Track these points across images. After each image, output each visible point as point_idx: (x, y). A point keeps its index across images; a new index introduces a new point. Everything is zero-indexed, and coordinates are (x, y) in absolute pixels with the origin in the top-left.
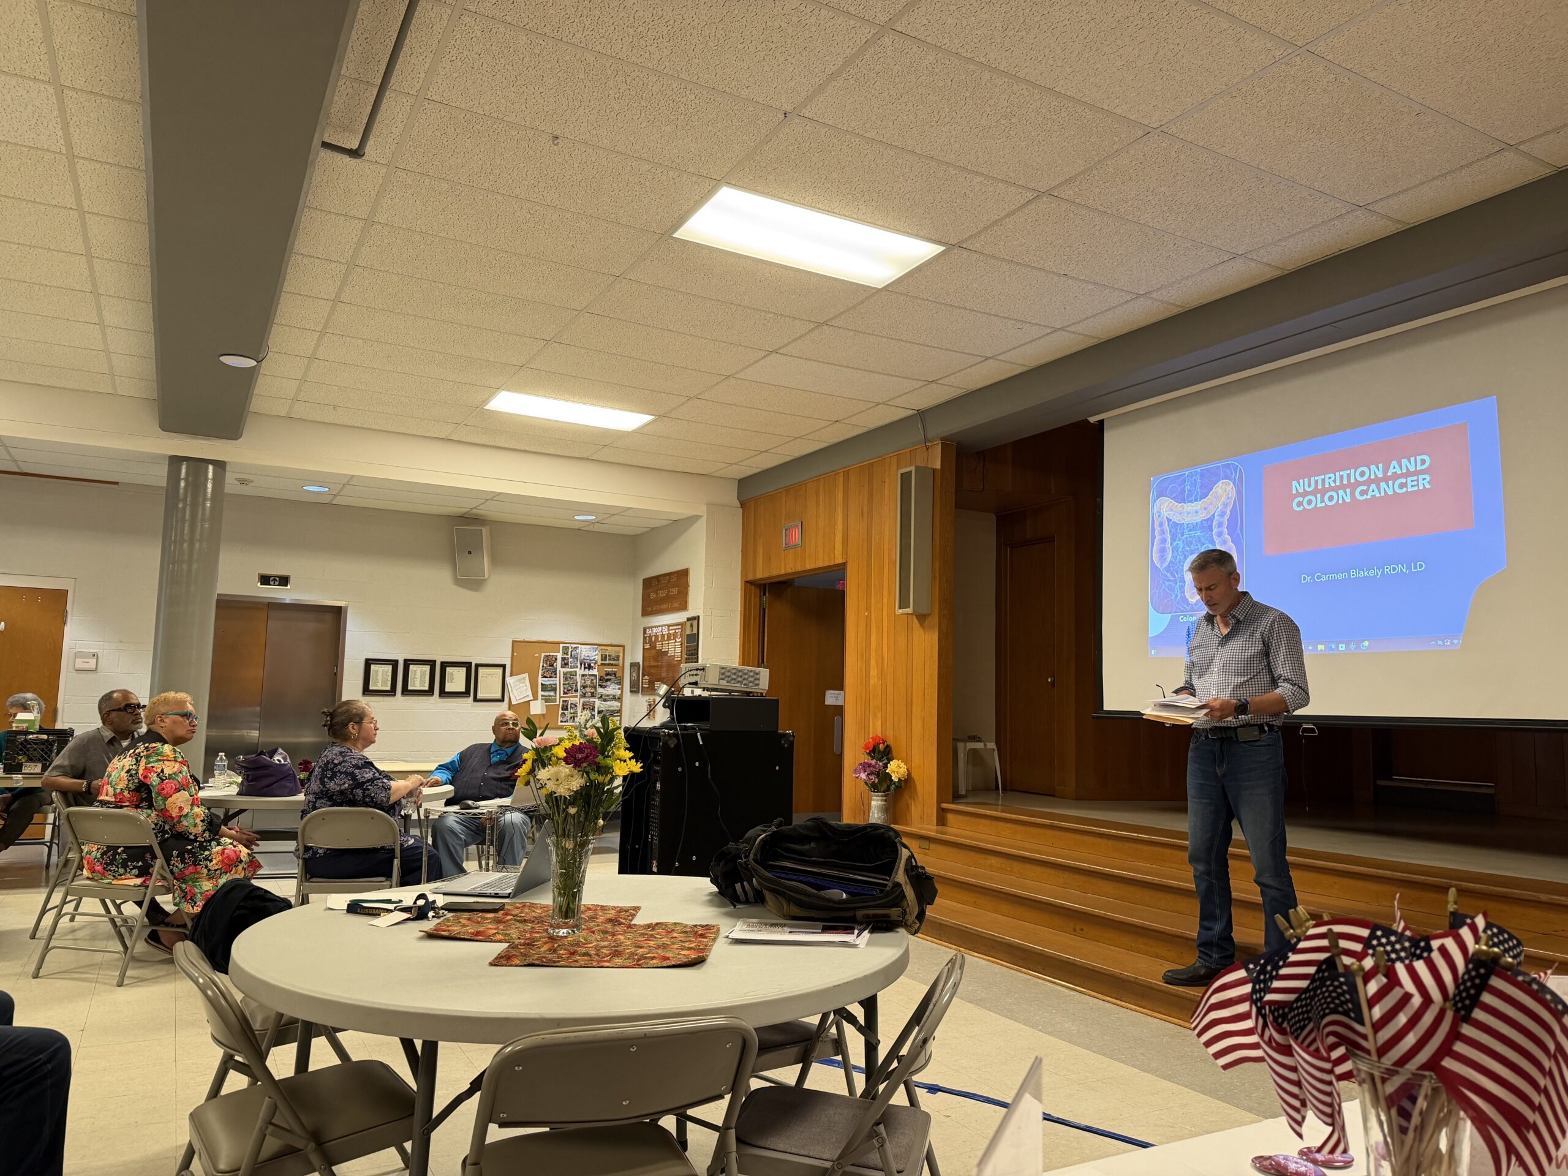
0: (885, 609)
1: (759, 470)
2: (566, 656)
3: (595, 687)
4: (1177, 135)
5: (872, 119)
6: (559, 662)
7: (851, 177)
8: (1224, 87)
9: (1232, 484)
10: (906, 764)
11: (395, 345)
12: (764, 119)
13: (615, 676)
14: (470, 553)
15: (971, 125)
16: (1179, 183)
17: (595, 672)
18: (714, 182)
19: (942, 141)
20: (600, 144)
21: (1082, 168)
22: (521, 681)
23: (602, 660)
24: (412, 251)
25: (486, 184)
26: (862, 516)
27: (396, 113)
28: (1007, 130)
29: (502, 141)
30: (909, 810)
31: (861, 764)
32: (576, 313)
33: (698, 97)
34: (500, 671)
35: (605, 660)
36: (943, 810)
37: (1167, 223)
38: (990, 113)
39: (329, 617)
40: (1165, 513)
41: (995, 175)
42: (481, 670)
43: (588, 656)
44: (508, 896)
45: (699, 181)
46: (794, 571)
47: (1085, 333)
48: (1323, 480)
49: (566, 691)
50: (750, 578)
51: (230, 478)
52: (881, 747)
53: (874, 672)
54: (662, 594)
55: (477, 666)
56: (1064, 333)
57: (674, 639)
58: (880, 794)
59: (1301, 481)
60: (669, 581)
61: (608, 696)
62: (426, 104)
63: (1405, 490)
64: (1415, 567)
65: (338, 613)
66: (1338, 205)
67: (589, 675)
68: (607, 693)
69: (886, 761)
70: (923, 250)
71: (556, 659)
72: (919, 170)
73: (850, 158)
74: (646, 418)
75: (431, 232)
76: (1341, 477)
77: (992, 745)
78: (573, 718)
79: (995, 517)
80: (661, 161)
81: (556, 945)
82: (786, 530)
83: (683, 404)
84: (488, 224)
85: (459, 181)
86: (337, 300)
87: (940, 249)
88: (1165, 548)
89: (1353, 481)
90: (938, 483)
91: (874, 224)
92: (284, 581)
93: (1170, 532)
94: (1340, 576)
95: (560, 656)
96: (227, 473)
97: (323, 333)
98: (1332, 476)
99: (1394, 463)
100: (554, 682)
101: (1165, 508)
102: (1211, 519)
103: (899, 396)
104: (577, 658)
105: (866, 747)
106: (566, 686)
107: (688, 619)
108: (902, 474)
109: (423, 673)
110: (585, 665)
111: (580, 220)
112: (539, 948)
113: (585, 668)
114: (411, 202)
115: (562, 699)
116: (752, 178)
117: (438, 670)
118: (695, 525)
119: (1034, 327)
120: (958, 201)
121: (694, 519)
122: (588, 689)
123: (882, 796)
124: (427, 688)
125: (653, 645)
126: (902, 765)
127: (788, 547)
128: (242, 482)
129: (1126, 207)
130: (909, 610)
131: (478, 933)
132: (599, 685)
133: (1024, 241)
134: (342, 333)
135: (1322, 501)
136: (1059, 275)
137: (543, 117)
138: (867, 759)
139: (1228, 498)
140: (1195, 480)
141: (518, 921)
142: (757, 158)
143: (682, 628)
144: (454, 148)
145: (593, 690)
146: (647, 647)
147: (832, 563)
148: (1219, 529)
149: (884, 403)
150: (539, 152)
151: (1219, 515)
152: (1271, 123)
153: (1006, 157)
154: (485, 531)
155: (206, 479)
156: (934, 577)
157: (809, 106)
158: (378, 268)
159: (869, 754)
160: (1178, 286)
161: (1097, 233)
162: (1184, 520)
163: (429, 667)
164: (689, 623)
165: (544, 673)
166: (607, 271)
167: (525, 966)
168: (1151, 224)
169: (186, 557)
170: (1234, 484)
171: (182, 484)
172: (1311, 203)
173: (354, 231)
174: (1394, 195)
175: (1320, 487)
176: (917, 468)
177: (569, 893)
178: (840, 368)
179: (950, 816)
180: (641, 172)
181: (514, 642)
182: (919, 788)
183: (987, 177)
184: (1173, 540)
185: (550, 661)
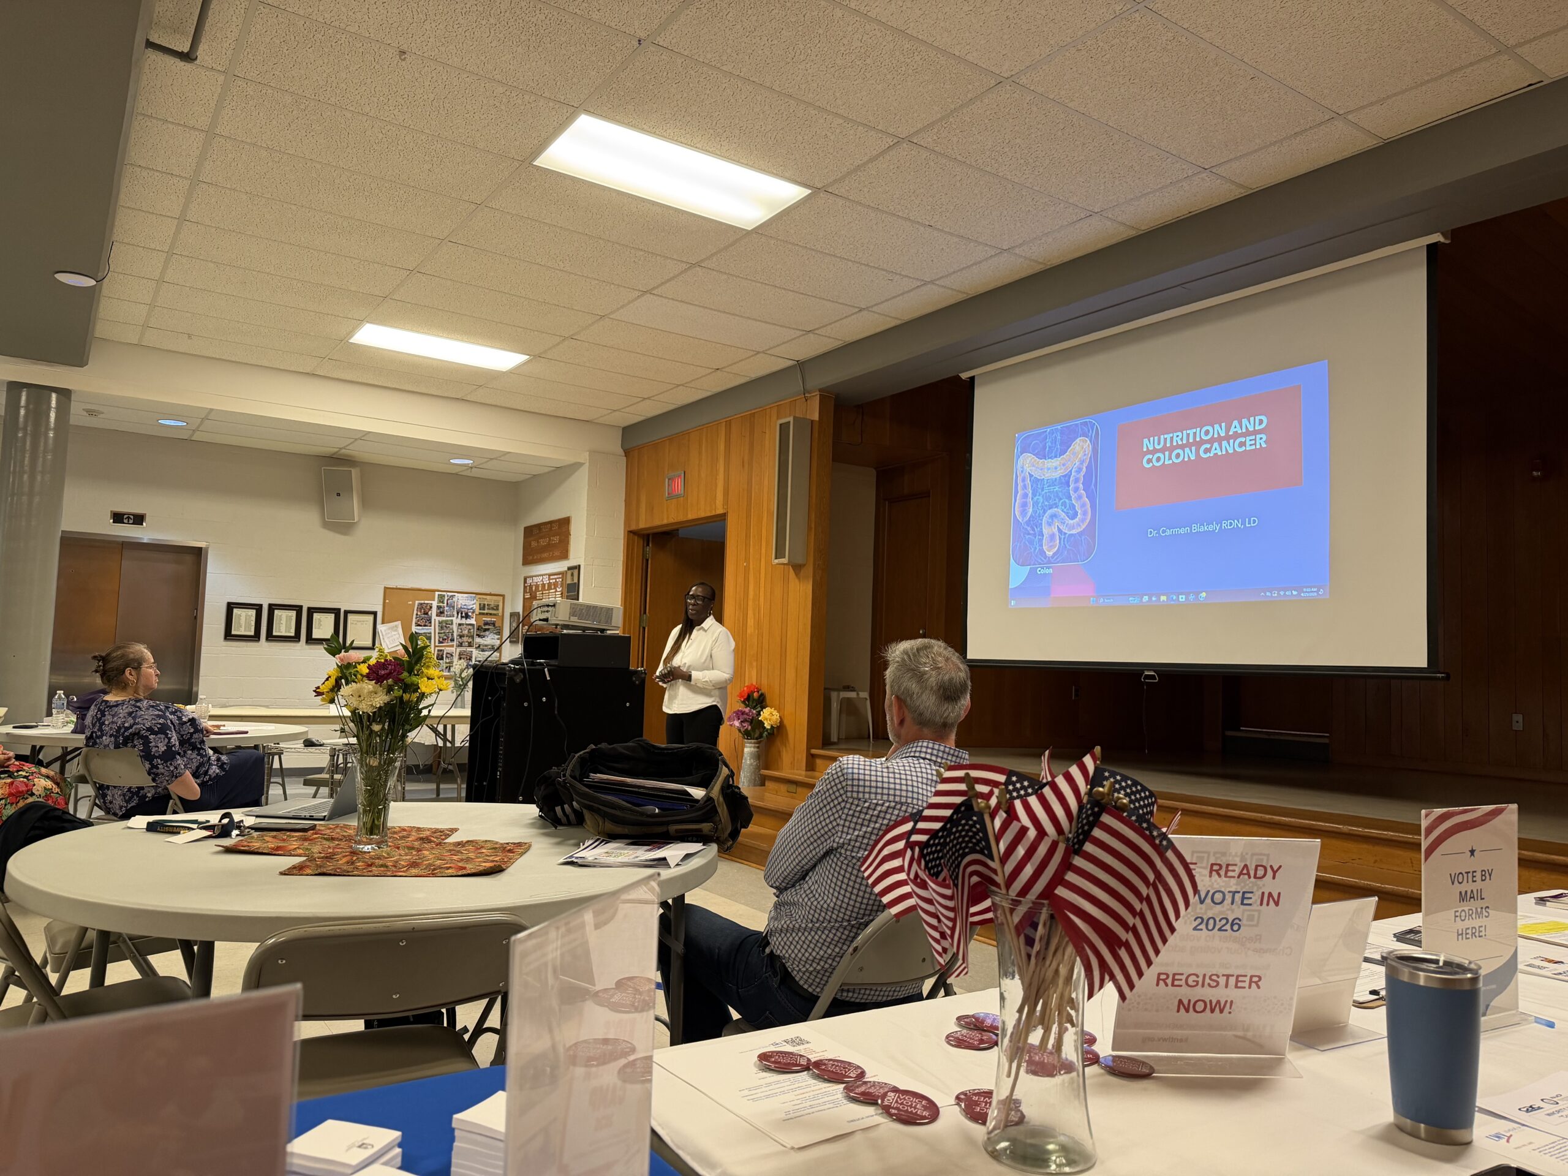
0: (763, 560)
1: (642, 418)
2: (441, 604)
3: (472, 637)
4: (1028, 86)
5: (728, 51)
6: (434, 611)
7: (711, 111)
8: (1069, 40)
9: (1089, 442)
10: (778, 712)
11: (250, 270)
12: (617, 45)
13: (494, 626)
14: (338, 495)
15: (826, 64)
16: (1033, 136)
17: (473, 621)
18: (573, 109)
19: (799, 78)
20: (450, 62)
21: (939, 116)
22: (395, 629)
23: (480, 609)
24: (259, 168)
25: (333, 99)
26: (743, 466)
27: (230, 17)
28: (862, 72)
29: (346, 53)
30: (780, 756)
31: (734, 712)
32: (439, 241)
33: (548, 18)
34: (371, 617)
35: (484, 610)
36: (813, 756)
37: (1025, 176)
38: (845, 53)
39: (189, 558)
40: (1028, 469)
41: (854, 118)
42: (350, 617)
43: (465, 605)
44: (323, 819)
45: (557, 106)
46: (676, 521)
47: (953, 287)
48: (1172, 438)
49: (441, 640)
50: (633, 527)
51: (76, 410)
52: (756, 695)
53: (751, 622)
54: (543, 542)
55: (347, 612)
56: (934, 287)
57: (555, 588)
58: (753, 741)
59: (1152, 439)
60: (551, 529)
61: (486, 646)
62: (262, 8)
63: (1243, 448)
64: (1249, 523)
65: (198, 555)
66: (1184, 167)
67: (467, 624)
68: (486, 643)
69: (759, 709)
70: (790, 193)
71: (431, 607)
72: (779, 108)
73: (708, 92)
74: (521, 358)
75: (278, 148)
76: (1188, 435)
77: (865, 695)
78: (449, 668)
79: (875, 473)
80: (515, 84)
81: (355, 858)
82: (669, 479)
83: (558, 344)
84: (339, 142)
85: (304, 94)
86: (182, 219)
87: (807, 192)
88: (1026, 502)
89: (1198, 439)
90: (816, 435)
91: (738, 162)
92: (139, 519)
93: (1032, 486)
94: (1182, 531)
95: (435, 604)
96: (72, 402)
97: (170, 254)
98: (1180, 434)
99: (1235, 423)
100: (429, 631)
101: (1028, 463)
102: (1068, 476)
103: (778, 345)
104: (453, 607)
105: (741, 696)
106: (442, 635)
107: (569, 569)
108: (781, 425)
109: (289, 618)
110: (462, 614)
111: (435, 143)
112: (338, 861)
113: (462, 617)
114: (253, 114)
115: (437, 648)
116: (611, 106)
117: (305, 616)
118: (576, 474)
119: (904, 279)
120: (820, 143)
121: (576, 466)
122: (465, 639)
123: (754, 743)
124: (293, 634)
125: (533, 594)
126: (775, 713)
127: (671, 497)
128: (91, 413)
129: (984, 158)
130: (785, 560)
131: (278, 848)
132: (477, 635)
133: (887, 189)
134: (191, 255)
135: (1170, 458)
136: (924, 225)
137: (388, 30)
138: (741, 707)
139: (1085, 455)
140: (1056, 437)
141: (325, 839)
142: (614, 86)
143: (562, 578)
144: (295, 58)
145: (470, 640)
146: (528, 596)
147: (713, 513)
148: (1076, 485)
149: (763, 352)
150: (386, 67)
151: (1076, 471)
152: (1116, 79)
153: (863, 99)
154: (355, 473)
155: (49, 408)
156: (809, 528)
157: (663, 34)
158: (224, 185)
159: (744, 702)
160: (1039, 242)
161: (958, 184)
162: (1044, 475)
163: (295, 612)
164: (569, 573)
165: (418, 621)
166: (467, 198)
167: (316, 875)
168: (1009, 177)
169: (26, 489)
170: (1091, 441)
171: (22, 412)
172: (1160, 163)
173: (195, 143)
174: (1236, 158)
175: (1168, 445)
176: (795, 418)
177: (374, 809)
178: (716, 313)
179: (819, 761)
180: (495, 95)
181: (386, 588)
182: (791, 735)
183: (846, 119)
184: (1034, 494)
185: (425, 610)
